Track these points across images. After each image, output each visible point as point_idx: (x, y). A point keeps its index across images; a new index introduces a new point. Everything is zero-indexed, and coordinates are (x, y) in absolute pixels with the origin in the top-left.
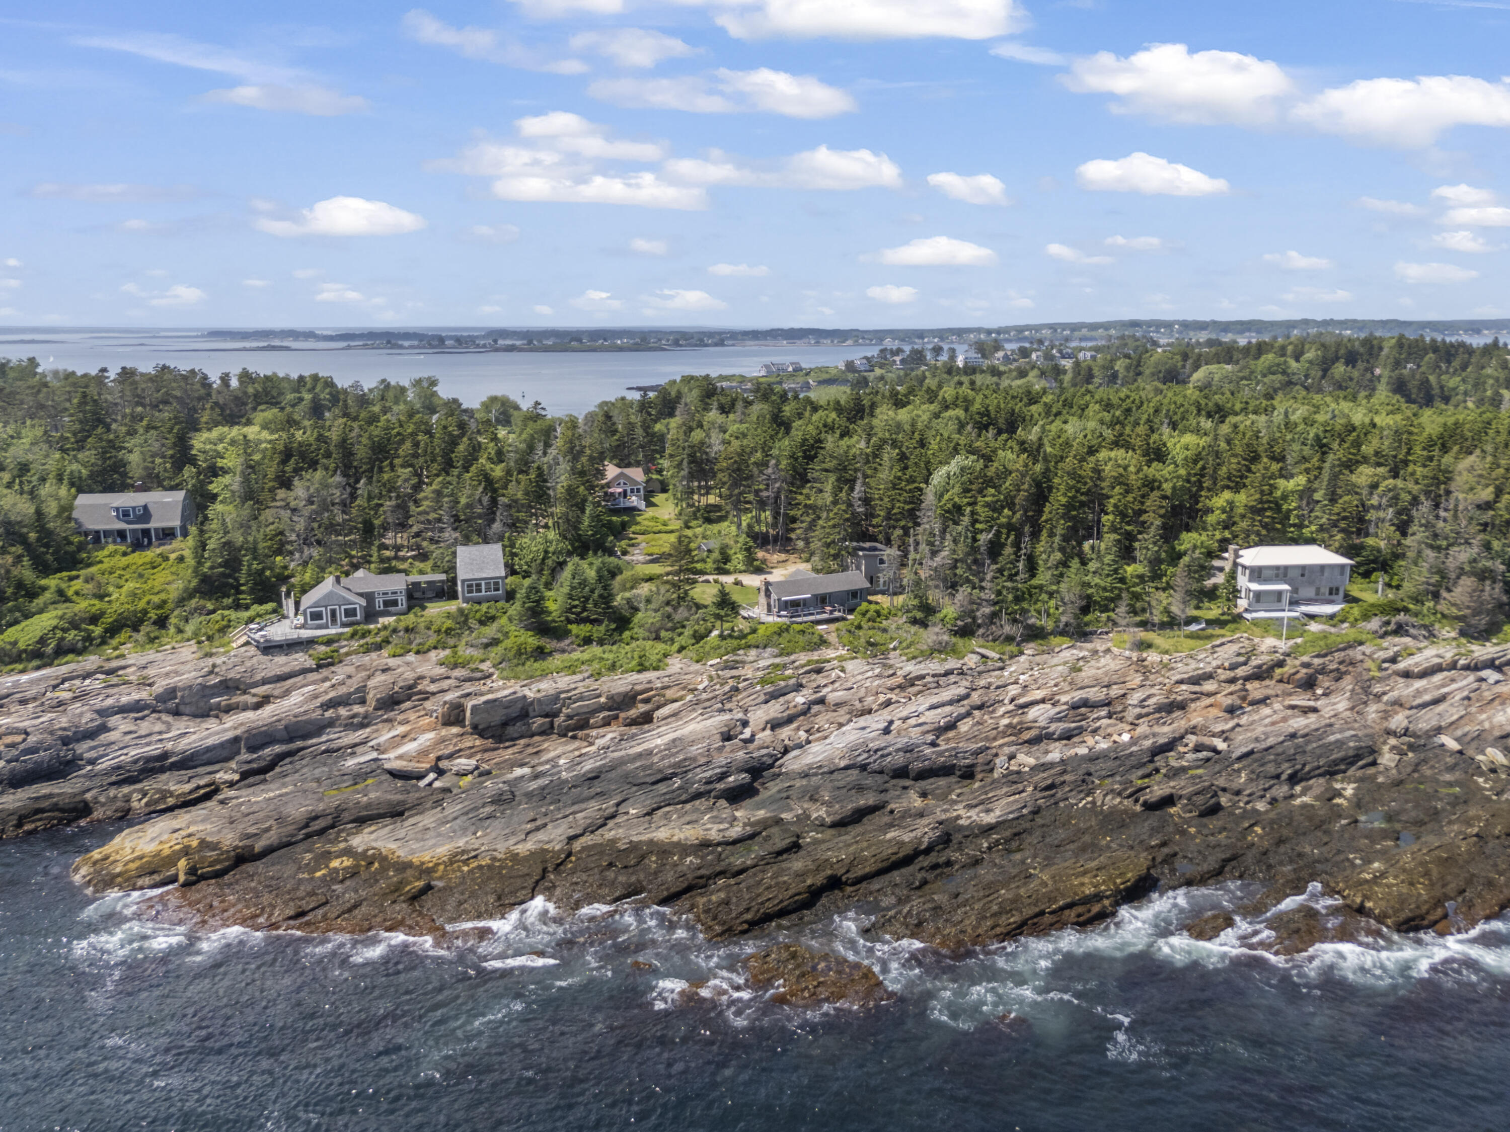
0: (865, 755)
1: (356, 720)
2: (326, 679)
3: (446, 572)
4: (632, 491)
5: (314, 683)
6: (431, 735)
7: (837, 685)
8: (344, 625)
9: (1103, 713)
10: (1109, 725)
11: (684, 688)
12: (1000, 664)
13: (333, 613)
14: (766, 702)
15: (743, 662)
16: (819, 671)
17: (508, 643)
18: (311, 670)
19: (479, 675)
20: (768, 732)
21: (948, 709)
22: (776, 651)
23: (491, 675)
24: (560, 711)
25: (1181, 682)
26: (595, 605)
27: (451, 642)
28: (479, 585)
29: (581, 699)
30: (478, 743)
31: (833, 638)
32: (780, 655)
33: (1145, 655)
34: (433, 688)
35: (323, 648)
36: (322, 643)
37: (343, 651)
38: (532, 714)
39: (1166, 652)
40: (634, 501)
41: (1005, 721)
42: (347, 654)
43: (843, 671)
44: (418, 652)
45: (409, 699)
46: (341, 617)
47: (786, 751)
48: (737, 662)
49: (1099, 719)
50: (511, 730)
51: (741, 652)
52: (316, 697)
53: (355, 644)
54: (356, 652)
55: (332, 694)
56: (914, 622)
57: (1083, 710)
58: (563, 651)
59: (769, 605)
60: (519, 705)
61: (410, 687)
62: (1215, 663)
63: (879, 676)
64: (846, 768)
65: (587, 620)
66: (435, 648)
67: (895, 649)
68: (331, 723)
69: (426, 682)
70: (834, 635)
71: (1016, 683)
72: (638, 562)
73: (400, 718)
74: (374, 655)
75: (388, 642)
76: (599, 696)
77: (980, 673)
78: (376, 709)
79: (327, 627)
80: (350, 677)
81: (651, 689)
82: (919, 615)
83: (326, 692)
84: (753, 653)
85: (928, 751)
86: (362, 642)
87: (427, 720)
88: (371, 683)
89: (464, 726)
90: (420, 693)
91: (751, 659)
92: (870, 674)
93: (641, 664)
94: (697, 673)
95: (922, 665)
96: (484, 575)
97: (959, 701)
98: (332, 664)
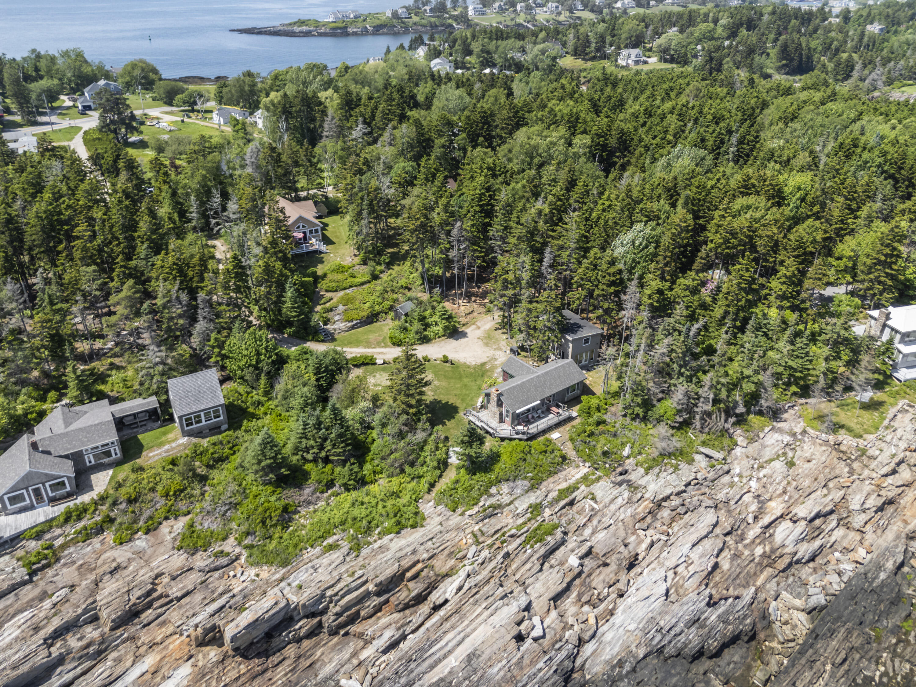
0: (659, 637)
1: (91, 650)
2: (44, 596)
3: (156, 394)
4: (311, 232)
5: (29, 605)
6: (186, 670)
7: (595, 522)
8: (53, 501)
9: (834, 524)
10: (844, 537)
11: (451, 555)
12: (726, 468)
13: (37, 492)
14: (541, 570)
15: (500, 506)
16: (571, 503)
17: (249, 504)
18: (24, 583)
19: (224, 561)
20: (554, 614)
21: (707, 544)
22: (526, 484)
23: (237, 558)
24: (327, 608)
25: (886, 475)
26: (334, 446)
27: (182, 505)
28: (199, 416)
29: (349, 592)
30: (243, 668)
31: (569, 450)
32: (532, 488)
33: (840, 439)
34: (175, 591)
35: (32, 545)
36: (30, 538)
37: (58, 543)
38: (297, 618)
39: (860, 437)
40: (315, 244)
41: (759, 551)
42: (64, 547)
43: (594, 499)
44: (147, 532)
45: (149, 606)
46: (47, 492)
47: (581, 642)
48: (494, 507)
49: (832, 530)
50: (276, 642)
51: (493, 490)
52: (37, 629)
53: (71, 530)
54: (74, 541)
55: (56, 623)
56: (636, 417)
57: (818, 522)
58: (309, 503)
59: (501, 414)
60: (283, 613)
61: (149, 593)
62: (903, 445)
63: (629, 501)
64: (645, 657)
65: (327, 460)
66: (167, 518)
67: (628, 457)
68: (61, 660)
69: (166, 580)
70: (569, 444)
71: (749, 491)
72: (341, 331)
73: (145, 637)
74: (96, 542)
75: (112, 521)
76: (366, 582)
77: (713, 481)
78: (112, 629)
79: (32, 507)
80: (72, 587)
81: (418, 562)
82: (640, 411)
83: (48, 618)
84: (505, 488)
85: (713, 616)
86: (80, 525)
87: (177, 642)
88: (102, 597)
89: (221, 645)
90: (160, 597)
91: (506, 499)
92: (619, 501)
93: (398, 523)
94: (458, 528)
95: (661, 481)
96: (202, 407)
97: (712, 532)
98: (48, 566)
